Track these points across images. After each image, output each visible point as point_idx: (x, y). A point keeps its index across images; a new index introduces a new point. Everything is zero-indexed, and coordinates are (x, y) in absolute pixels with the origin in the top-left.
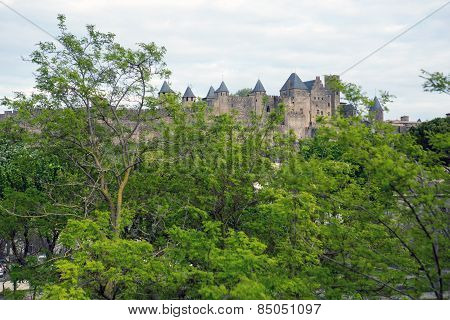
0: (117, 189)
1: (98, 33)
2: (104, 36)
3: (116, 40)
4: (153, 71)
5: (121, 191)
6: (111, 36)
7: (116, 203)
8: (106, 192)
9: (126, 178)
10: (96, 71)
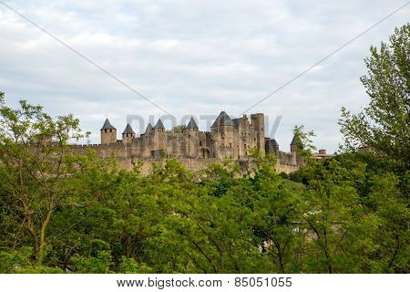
0: (41, 227)
1: (29, 106)
2: (34, 108)
3: (43, 111)
4: (70, 136)
5: (43, 229)
6: (39, 108)
7: (39, 238)
8: (31, 229)
9: (48, 218)
10: (26, 136)
